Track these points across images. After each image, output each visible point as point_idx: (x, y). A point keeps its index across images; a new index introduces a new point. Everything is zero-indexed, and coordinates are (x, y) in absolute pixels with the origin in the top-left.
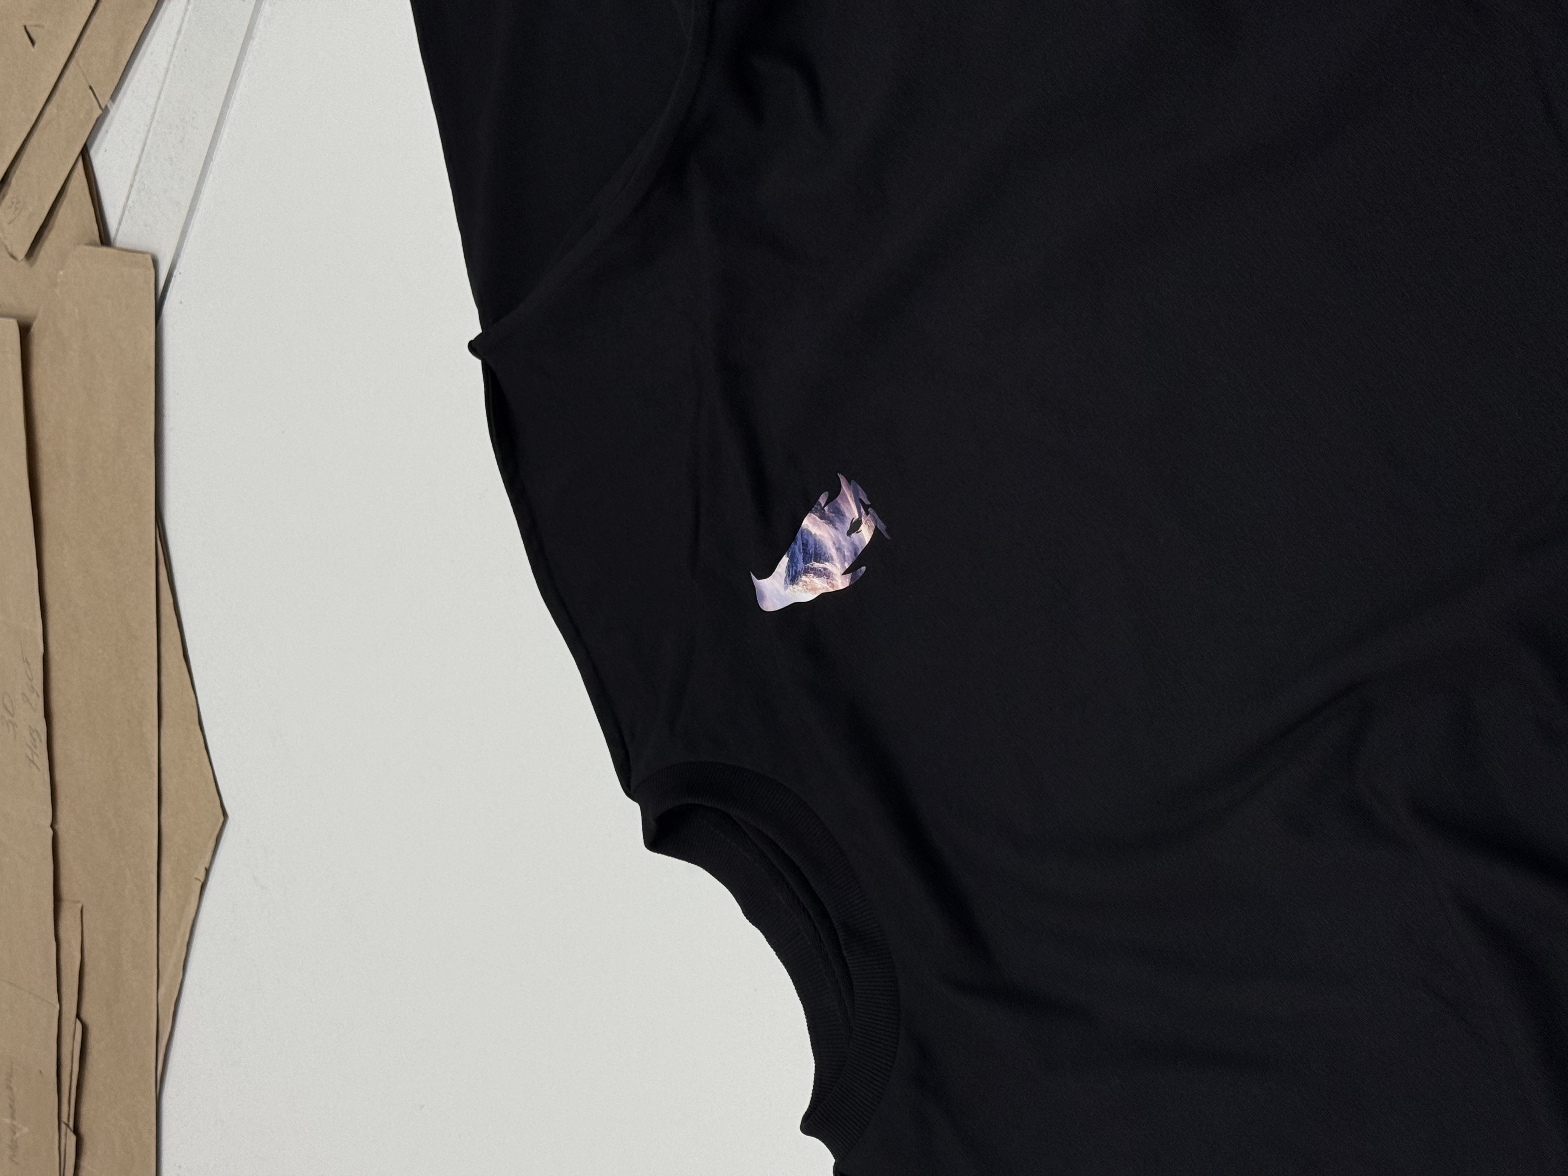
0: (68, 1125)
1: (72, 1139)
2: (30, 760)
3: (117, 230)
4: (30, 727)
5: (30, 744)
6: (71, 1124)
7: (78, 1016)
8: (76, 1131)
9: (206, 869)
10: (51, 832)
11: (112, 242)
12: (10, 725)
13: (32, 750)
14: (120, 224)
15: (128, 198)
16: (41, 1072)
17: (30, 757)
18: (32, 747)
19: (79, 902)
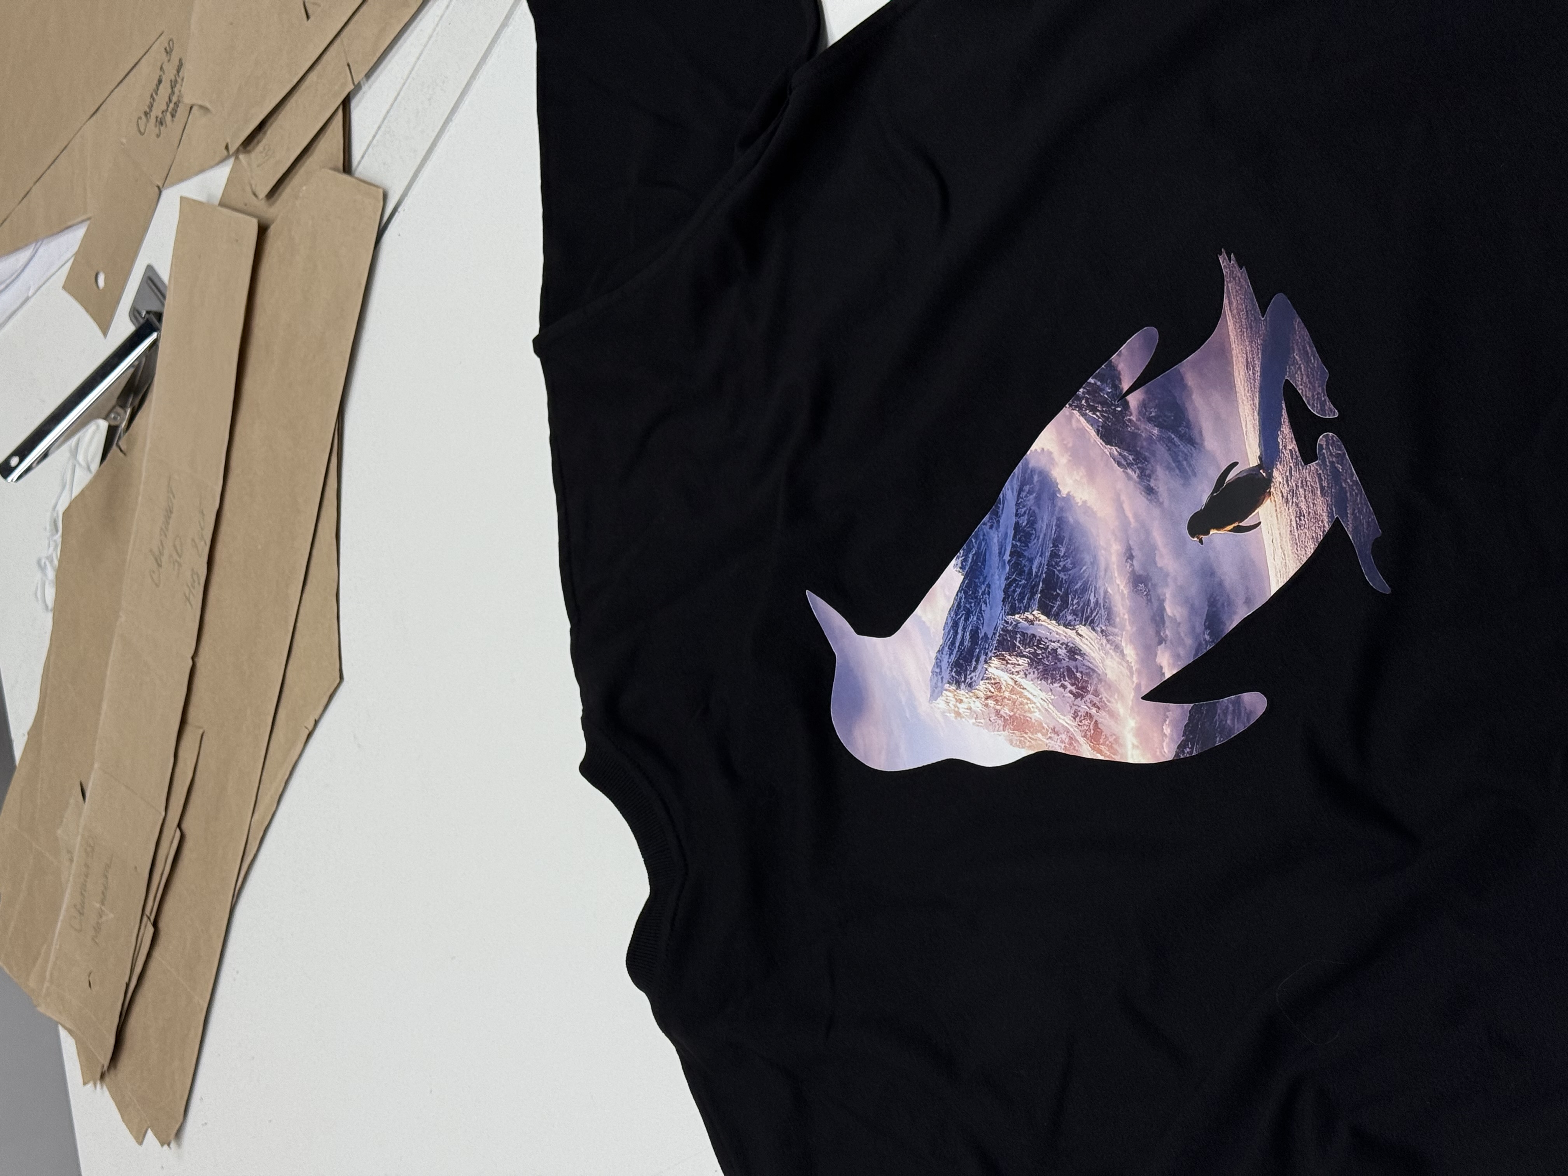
0: (149, 918)
1: (150, 930)
2: (186, 596)
3: (359, 163)
4: (193, 570)
5: (190, 585)
6: (152, 918)
7: (179, 825)
8: (155, 924)
9: (316, 721)
10: (190, 662)
11: (353, 172)
12: (176, 564)
13: (190, 590)
14: (363, 157)
15: (374, 137)
16: (136, 868)
17: (187, 595)
18: (191, 587)
19: (200, 727)
